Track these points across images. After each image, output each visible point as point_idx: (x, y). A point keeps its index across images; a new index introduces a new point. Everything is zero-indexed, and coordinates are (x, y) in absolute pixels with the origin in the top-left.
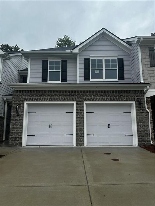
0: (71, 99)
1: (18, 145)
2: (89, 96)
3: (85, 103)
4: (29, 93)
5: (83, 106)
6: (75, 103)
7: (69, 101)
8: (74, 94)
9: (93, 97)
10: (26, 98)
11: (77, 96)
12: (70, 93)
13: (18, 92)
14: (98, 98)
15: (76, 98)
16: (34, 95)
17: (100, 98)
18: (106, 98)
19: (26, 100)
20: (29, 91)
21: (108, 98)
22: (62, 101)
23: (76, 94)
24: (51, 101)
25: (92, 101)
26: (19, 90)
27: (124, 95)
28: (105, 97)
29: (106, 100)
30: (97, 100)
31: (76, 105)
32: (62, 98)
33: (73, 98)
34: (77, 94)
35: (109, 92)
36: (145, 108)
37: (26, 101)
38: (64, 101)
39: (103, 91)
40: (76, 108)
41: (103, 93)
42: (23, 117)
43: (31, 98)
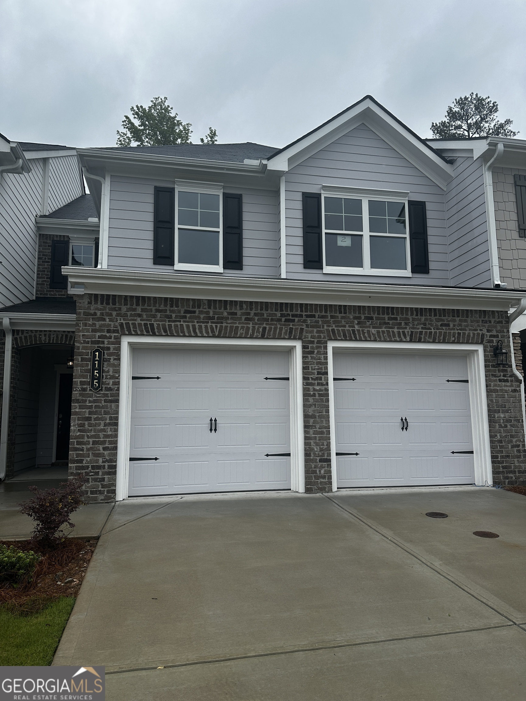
0: (286, 334)
1: (103, 498)
2: (343, 323)
3: (331, 345)
4: (138, 304)
5: (326, 358)
6: (298, 345)
7: (280, 338)
8: (296, 316)
9: (357, 327)
10: (127, 324)
11: (305, 321)
12: (281, 310)
13: (96, 302)
14: (374, 331)
15: (302, 330)
16: (159, 315)
17: (378, 332)
18: (399, 333)
19: (129, 330)
20: (138, 298)
21: (403, 332)
22: (257, 338)
23: (301, 316)
24: (219, 337)
25: (356, 340)
26: (102, 295)
27: (451, 326)
28: (396, 330)
29: (398, 339)
30: (370, 337)
31: (304, 352)
32: (257, 326)
33: (291, 329)
34: (307, 316)
35: (407, 314)
36: (511, 366)
37: (130, 334)
38: (263, 337)
39: (388, 308)
40: (304, 363)
41: (388, 314)
42: (118, 395)
43: (146, 325)
